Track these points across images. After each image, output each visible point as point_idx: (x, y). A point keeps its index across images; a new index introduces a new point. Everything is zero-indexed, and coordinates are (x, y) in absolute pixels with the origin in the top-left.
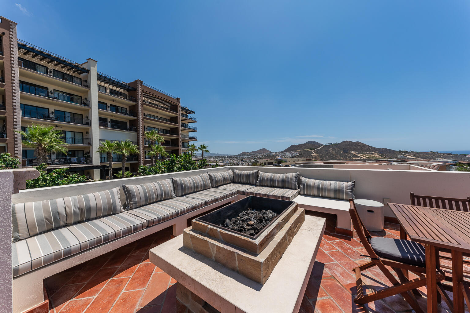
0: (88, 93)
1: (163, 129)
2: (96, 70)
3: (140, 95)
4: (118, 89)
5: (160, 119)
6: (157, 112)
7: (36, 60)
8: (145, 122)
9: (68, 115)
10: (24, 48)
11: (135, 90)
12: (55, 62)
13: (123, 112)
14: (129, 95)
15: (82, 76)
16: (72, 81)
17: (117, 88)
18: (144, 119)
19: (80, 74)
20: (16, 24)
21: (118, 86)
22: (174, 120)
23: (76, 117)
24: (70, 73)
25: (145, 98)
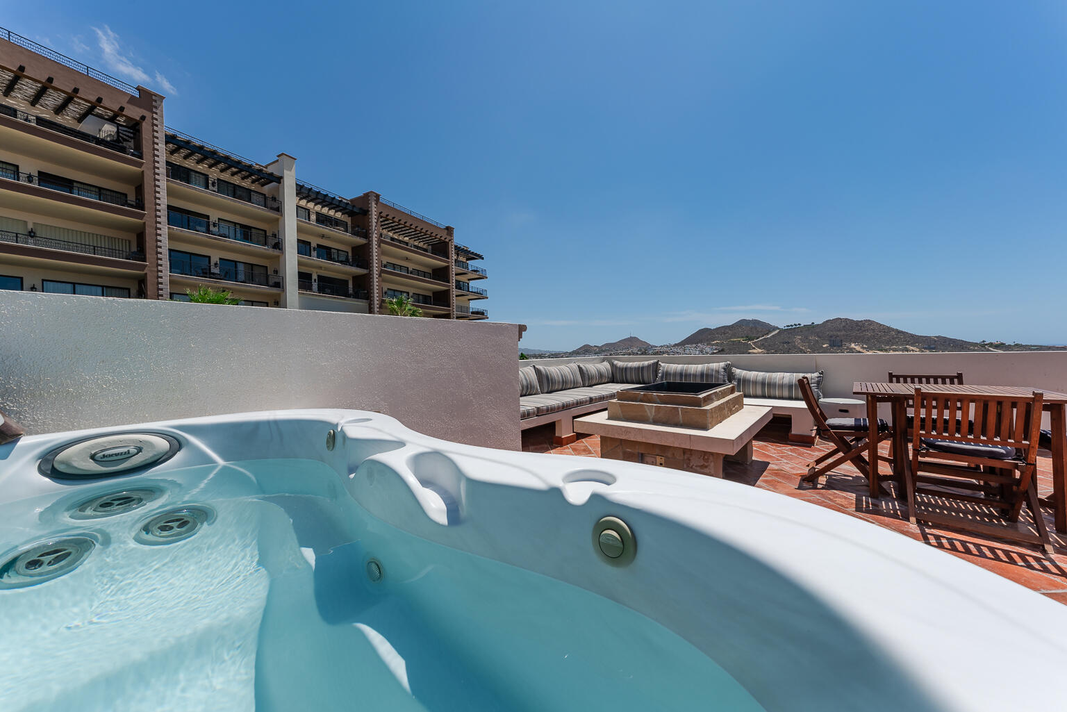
0: (277, 222)
1: (419, 295)
2: (294, 175)
3: (374, 224)
4: (332, 213)
5: (411, 273)
6: (407, 259)
7: (190, 164)
8: (384, 280)
9: (241, 267)
10: (174, 142)
11: (365, 212)
12: (222, 165)
13: (340, 259)
14: (352, 223)
15: (266, 189)
16: (250, 201)
17: (329, 210)
18: (382, 274)
19: (263, 185)
20: (162, 98)
21: (333, 206)
22: (441, 274)
23: (256, 271)
24: (246, 184)
25: (383, 229)
